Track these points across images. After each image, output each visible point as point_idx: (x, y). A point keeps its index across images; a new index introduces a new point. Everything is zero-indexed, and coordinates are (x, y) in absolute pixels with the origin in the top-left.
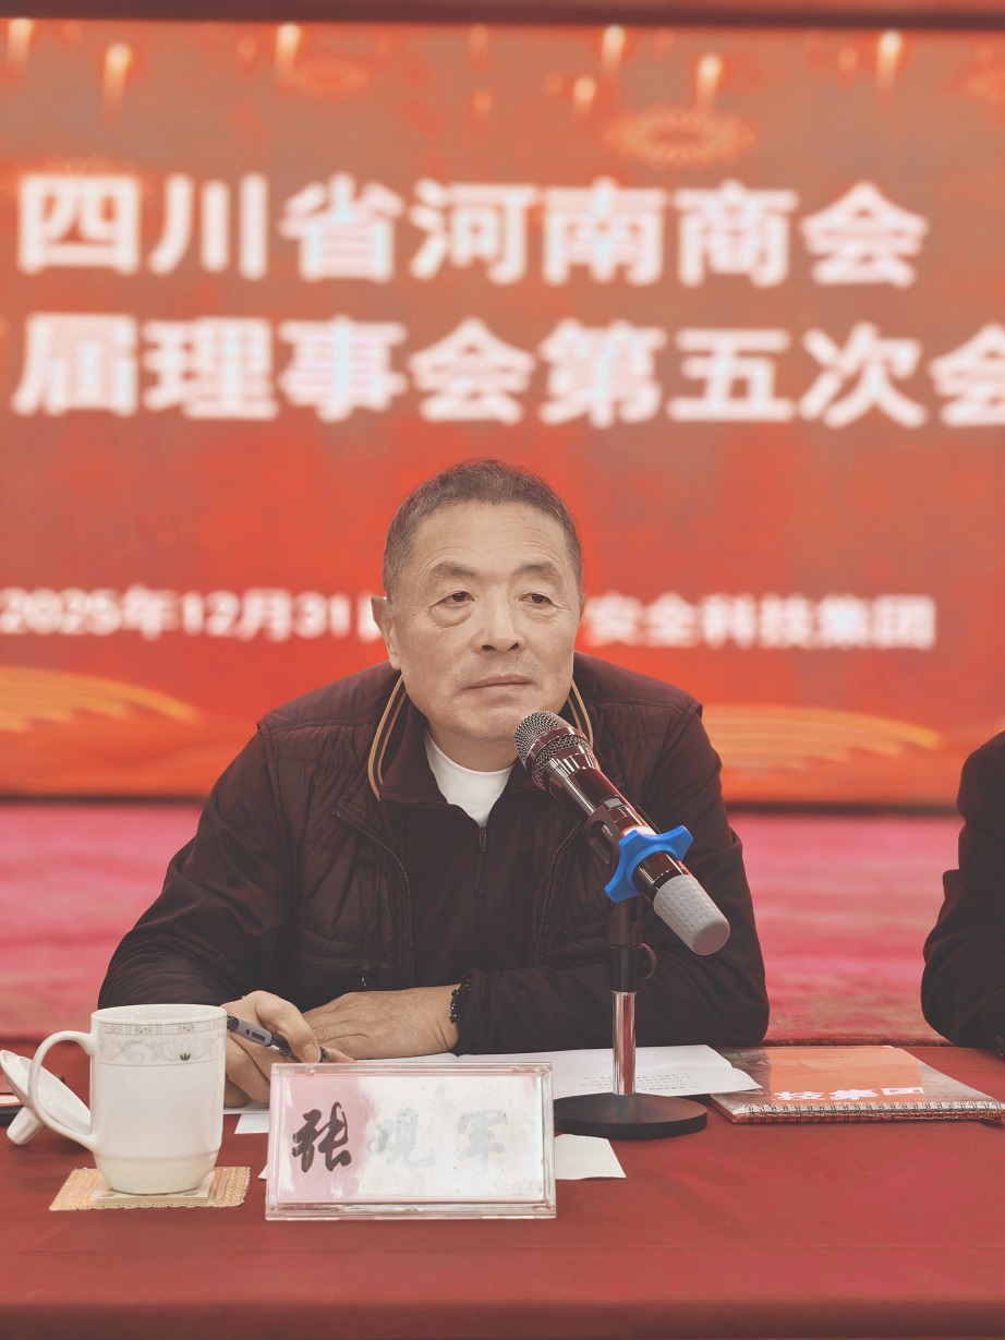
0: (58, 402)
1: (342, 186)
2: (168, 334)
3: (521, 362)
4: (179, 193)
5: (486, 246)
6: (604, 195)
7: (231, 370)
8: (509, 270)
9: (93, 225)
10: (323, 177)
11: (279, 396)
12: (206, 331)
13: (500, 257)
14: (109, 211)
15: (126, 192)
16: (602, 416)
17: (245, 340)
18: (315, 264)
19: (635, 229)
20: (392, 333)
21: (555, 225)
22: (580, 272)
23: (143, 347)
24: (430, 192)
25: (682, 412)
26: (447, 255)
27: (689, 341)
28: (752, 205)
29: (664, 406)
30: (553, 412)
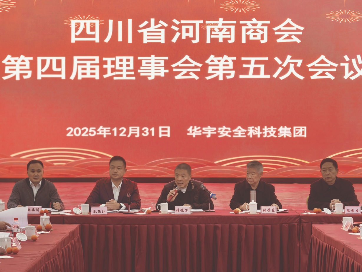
0: (80, 78)
2: (108, 59)
3: (200, 65)
4: (111, 22)
5: (191, 35)
7: (124, 68)
8: (196, 41)
9: (88, 32)
11: (137, 74)
12: (117, 58)
13: (194, 38)
15: (97, 23)
16: (221, 78)
23: (102, 63)
25: (241, 77)
26: (181, 36)
27: (243, 59)
28: (260, 23)
29: (237, 75)
30: (208, 78)
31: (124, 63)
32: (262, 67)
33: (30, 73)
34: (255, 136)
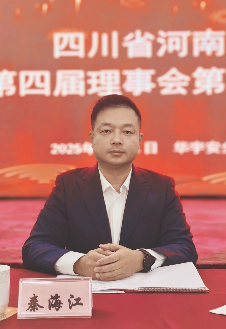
0: (65, 93)
1: (138, 33)
2: (93, 74)
3: (187, 78)
4: (95, 36)
5: (177, 48)
6: (209, 32)
7: (110, 83)
8: (183, 54)
9: (73, 46)
10: (133, 31)
11: (122, 90)
12: (102, 73)
13: (181, 50)
14: (77, 42)
15: (81, 36)
16: (209, 92)
17: (113, 75)
18: (131, 54)
19: (217, 42)
20: (152, 72)
21: (196, 41)
22: (203, 54)
23: (87, 78)
24: (162, 33)
26: (167, 49)
30: (196, 92)
31: (110, 78)
33: (13, 90)
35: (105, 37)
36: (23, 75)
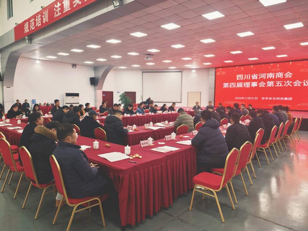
0: (238, 87)
2: (244, 83)
3: (265, 84)
4: (245, 75)
6: (271, 73)
7: (248, 85)
8: (265, 78)
9: (241, 77)
10: (253, 74)
11: (250, 86)
15: (242, 75)
16: (270, 86)
18: (253, 79)
20: (257, 82)
21: (268, 75)
22: (269, 78)
24: (260, 74)
25: (275, 86)
26: (261, 78)
27: (276, 82)
28: (281, 73)
29: (274, 86)
30: (267, 86)
31: (248, 84)
32: (281, 84)
33: (228, 86)
34: (278, 100)
35: (247, 75)
36: (230, 84)
